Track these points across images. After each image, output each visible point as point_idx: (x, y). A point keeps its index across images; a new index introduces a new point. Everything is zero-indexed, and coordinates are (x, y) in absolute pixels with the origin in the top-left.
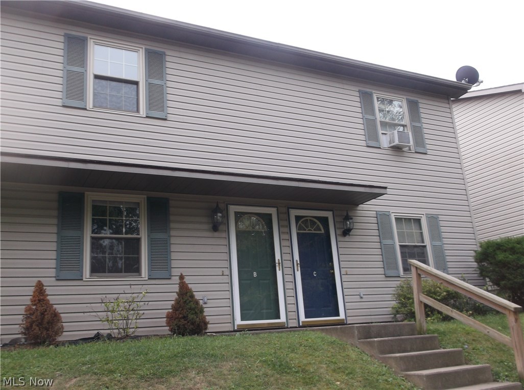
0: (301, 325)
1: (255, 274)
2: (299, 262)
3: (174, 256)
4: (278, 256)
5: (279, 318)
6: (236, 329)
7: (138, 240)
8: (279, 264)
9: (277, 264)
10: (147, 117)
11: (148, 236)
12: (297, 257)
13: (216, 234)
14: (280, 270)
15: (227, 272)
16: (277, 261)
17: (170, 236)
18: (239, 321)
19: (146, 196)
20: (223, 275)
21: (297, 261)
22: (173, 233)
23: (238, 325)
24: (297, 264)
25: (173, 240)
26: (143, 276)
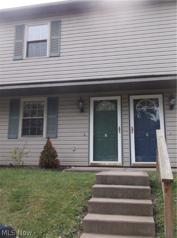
0: (132, 165)
1: (106, 135)
2: (133, 128)
3: (59, 126)
4: (119, 124)
5: (117, 161)
6: (90, 165)
7: (43, 119)
8: (119, 129)
9: (118, 130)
10: (50, 57)
11: (47, 117)
12: (132, 125)
13: (82, 114)
14: (120, 133)
15: (87, 134)
16: (118, 128)
17: (58, 117)
18: (92, 161)
19: (47, 98)
20: (85, 136)
21: (132, 127)
22: (59, 115)
23: (91, 164)
24: (132, 129)
25: (59, 119)
26: (44, 137)
